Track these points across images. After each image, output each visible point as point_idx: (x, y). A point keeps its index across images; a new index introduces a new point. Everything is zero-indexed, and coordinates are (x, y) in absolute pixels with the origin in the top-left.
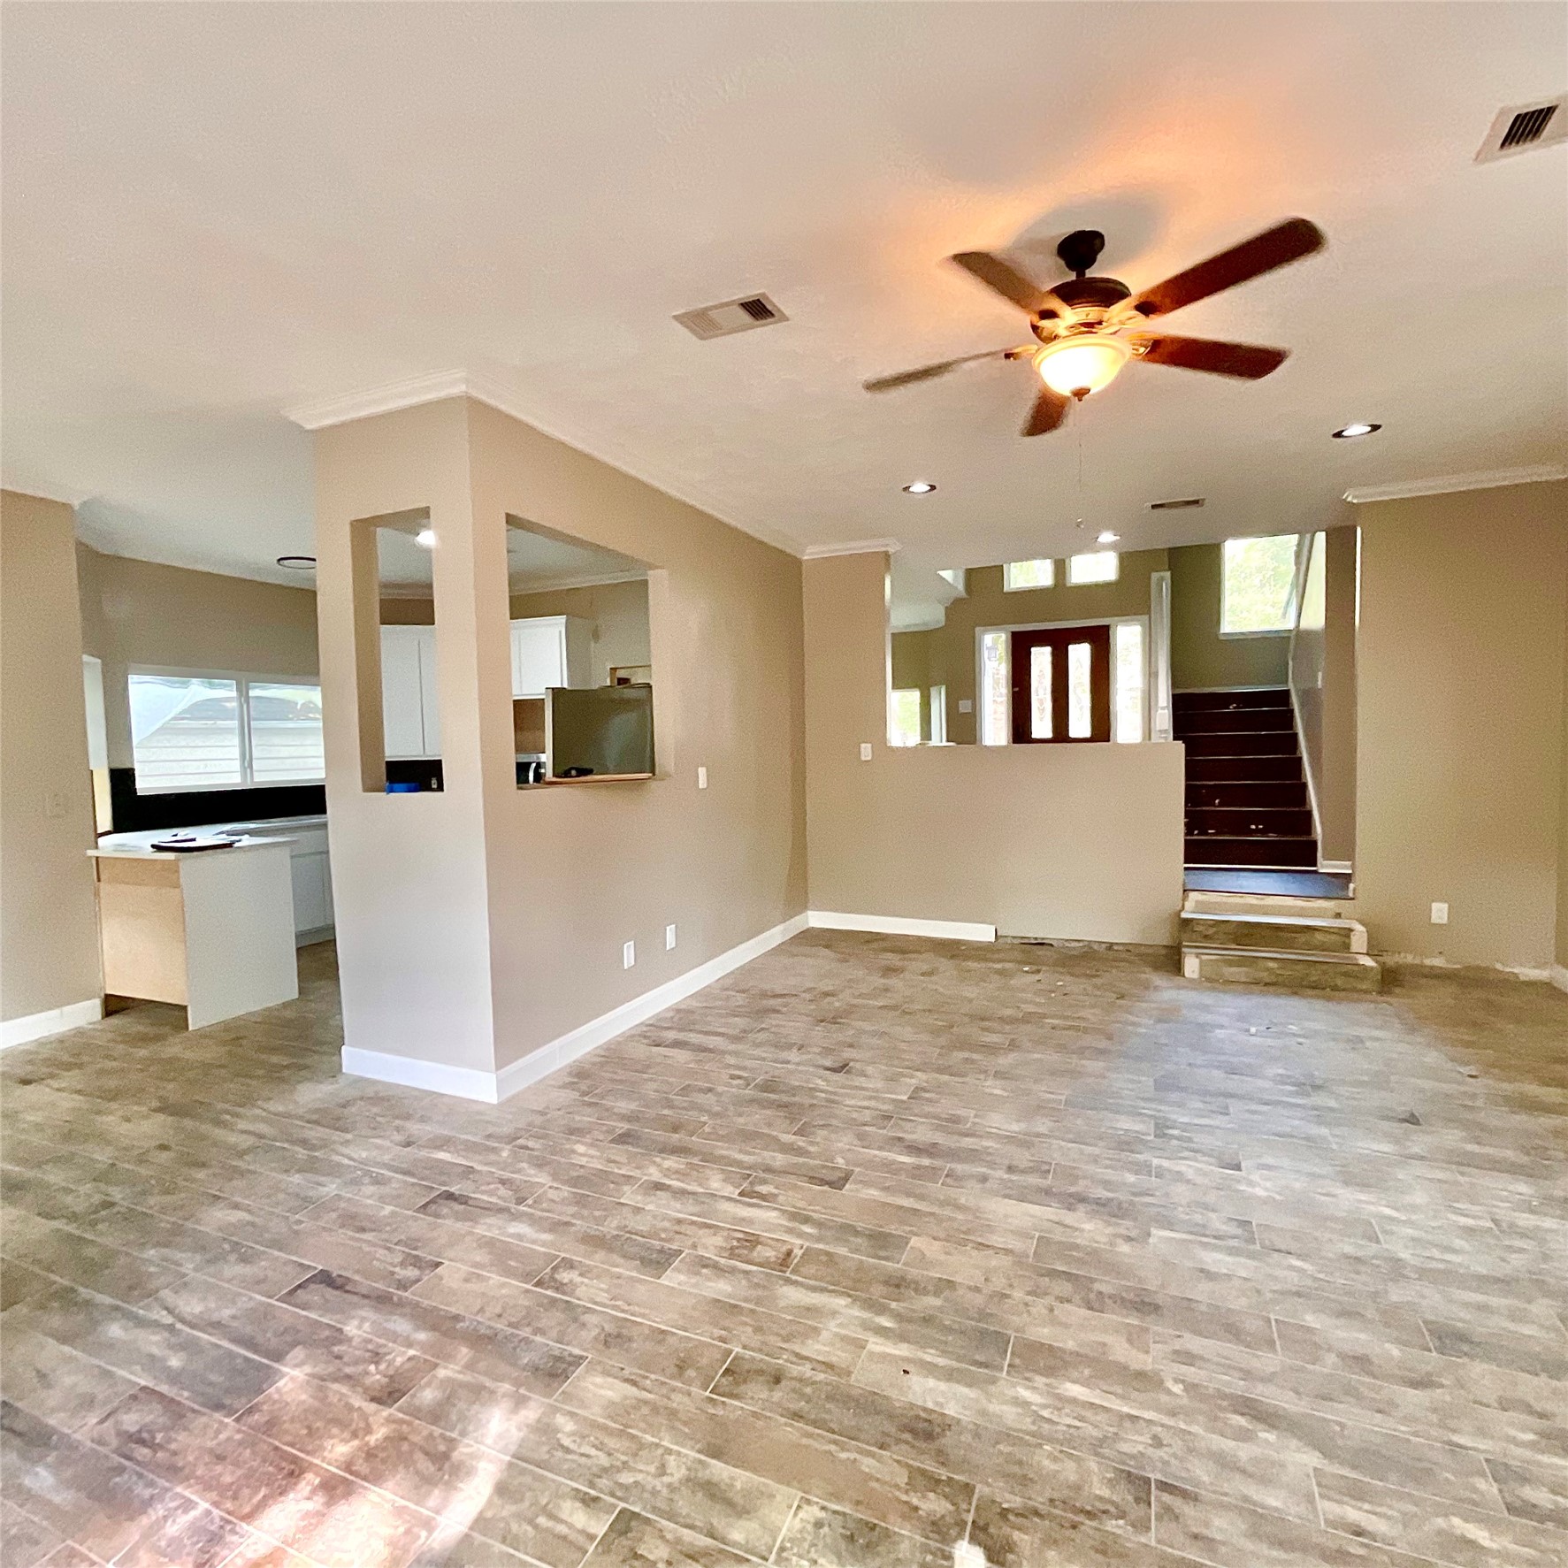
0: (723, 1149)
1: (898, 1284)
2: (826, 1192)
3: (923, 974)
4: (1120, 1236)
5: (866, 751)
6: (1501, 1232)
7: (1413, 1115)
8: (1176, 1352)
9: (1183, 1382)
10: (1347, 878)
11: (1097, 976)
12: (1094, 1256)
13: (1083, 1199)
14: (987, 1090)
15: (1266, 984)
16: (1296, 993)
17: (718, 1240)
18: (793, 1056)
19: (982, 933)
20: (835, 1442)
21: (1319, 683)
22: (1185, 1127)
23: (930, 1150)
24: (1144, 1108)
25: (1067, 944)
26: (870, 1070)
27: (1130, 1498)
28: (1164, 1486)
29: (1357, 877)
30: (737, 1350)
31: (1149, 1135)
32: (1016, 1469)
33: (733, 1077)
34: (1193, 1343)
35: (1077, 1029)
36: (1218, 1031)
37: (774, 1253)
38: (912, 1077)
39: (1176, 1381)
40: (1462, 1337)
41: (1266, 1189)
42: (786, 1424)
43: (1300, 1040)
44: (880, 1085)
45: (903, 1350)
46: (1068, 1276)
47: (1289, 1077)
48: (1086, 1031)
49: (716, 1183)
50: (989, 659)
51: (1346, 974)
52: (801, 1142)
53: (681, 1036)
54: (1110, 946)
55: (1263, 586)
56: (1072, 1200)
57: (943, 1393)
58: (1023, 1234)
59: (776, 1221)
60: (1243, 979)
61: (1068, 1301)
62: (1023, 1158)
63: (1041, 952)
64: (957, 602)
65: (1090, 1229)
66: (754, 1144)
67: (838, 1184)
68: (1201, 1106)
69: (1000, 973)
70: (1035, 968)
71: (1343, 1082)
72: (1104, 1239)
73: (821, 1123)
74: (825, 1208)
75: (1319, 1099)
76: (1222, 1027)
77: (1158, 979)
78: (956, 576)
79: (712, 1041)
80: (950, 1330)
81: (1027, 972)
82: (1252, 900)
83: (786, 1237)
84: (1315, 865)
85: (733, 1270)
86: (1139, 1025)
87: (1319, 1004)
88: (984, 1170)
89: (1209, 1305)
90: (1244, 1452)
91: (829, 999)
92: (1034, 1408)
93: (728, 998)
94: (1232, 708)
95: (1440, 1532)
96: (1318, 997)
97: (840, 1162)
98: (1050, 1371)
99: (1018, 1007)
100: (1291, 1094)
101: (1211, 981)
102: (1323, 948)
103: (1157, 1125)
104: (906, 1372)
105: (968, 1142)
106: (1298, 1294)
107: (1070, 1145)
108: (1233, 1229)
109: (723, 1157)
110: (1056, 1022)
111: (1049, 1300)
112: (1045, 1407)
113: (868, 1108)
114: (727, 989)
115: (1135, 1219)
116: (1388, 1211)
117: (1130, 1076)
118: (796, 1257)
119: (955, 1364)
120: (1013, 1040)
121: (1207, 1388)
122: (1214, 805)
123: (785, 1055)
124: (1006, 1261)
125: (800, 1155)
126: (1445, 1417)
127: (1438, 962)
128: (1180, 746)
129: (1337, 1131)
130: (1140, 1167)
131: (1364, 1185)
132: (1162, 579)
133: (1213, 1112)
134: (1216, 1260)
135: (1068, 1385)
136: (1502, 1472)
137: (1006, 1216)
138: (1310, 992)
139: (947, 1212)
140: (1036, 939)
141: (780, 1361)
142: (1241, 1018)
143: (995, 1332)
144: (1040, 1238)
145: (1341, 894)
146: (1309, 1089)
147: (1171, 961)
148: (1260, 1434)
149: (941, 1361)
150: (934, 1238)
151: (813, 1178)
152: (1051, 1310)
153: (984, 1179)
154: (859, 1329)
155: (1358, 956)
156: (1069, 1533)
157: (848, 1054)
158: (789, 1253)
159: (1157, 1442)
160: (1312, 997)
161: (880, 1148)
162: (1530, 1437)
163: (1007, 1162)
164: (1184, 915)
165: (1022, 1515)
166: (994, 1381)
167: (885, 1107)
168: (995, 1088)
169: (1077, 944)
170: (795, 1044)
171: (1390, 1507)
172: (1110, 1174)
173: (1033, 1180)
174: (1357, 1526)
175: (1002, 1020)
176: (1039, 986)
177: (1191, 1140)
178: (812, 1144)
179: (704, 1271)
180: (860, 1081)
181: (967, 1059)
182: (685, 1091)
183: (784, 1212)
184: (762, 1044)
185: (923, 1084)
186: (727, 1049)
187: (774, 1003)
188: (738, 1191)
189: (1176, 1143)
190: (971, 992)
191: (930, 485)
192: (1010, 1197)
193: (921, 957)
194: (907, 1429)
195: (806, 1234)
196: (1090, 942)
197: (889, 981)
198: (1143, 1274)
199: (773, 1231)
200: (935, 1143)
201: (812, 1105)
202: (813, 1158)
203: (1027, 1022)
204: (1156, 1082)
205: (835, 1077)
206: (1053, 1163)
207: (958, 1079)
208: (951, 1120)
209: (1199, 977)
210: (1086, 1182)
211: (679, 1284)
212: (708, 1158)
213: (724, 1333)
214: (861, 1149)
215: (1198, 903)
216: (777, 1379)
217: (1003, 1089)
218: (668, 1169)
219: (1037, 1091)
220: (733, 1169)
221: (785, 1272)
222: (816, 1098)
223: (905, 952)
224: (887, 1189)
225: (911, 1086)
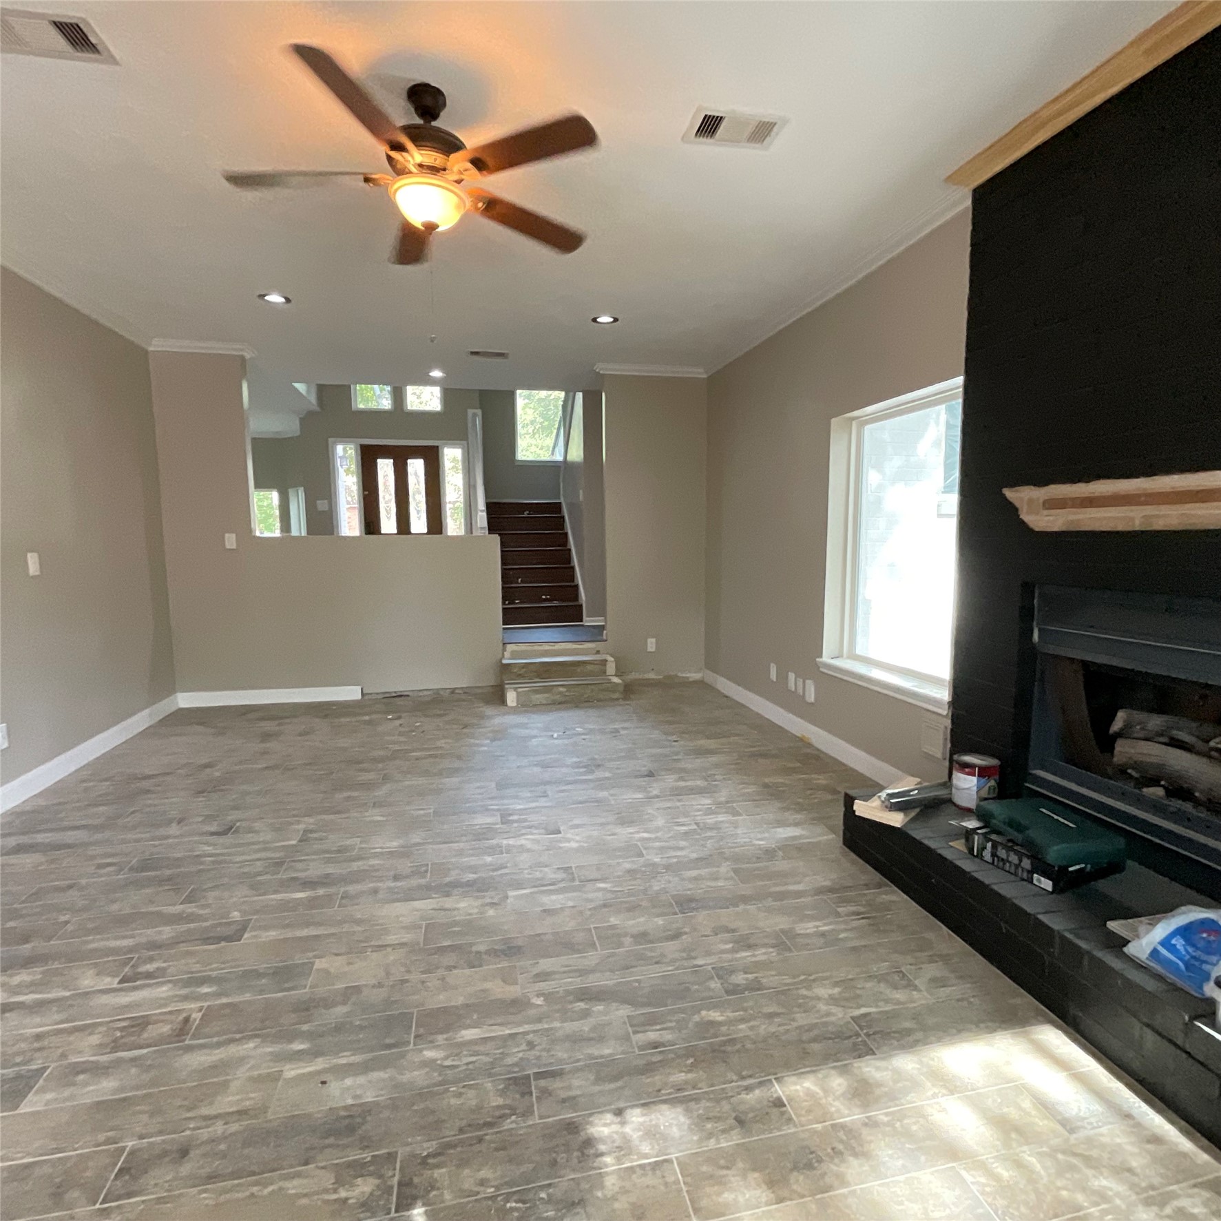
0: (97, 943)
1: (305, 1008)
2: (223, 947)
3: (300, 735)
4: (487, 905)
5: (231, 541)
6: (701, 829)
7: (650, 771)
8: (537, 975)
9: (543, 995)
10: (603, 627)
11: (445, 714)
12: (470, 926)
13: (455, 885)
14: (368, 819)
15: (559, 704)
16: (577, 707)
17: (95, 1039)
18: (174, 830)
19: (351, 693)
20: (256, 1184)
21: (581, 498)
22: (521, 812)
23: (325, 881)
24: (492, 805)
25: (421, 694)
26: (257, 825)
27: (518, 1096)
28: (539, 1075)
29: (608, 627)
30: (130, 1144)
31: (497, 824)
32: (431, 1119)
33: (100, 866)
34: (546, 964)
35: (435, 756)
36: (534, 740)
37: (169, 1027)
38: (298, 823)
39: (538, 996)
40: (691, 900)
41: (577, 842)
42: (200, 1192)
43: (583, 737)
44: (269, 837)
45: (320, 1064)
46: (452, 948)
47: (580, 762)
48: (442, 756)
49: (88, 981)
50: (341, 466)
51: (607, 690)
52: (190, 908)
53: (25, 839)
54: (453, 691)
55: (534, 434)
56: (447, 889)
57: (361, 1086)
58: (414, 927)
59: (170, 993)
60: (545, 702)
61: (455, 967)
62: (404, 866)
63: (399, 701)
64: (311, 414)
65: (464, 906)
66: (134, 926)
67: (236, 937)
68: (529, 795)
69: (369, 723)
70: (396, 715)
71: (611, 760)
72: (476, 911)
73: (210, 885)
74: (223, 963)
75: (600, 774)
76: (535, 737)
77: (489, 710)
78: (308, 391)
79: (70, 837)
80: (361, 1028)
81: (390, 719)
82: (546, 647)
83: (181, 1006)
84: (582, 621)
85: (119, 1062)
86: (482, 745)
87: (591, 712)
88: (371, 885)
89: (553, 934)
90: (585, 1026)
91: (208, 770)
92: (439, 1062)
93: (86, 790)
94: (526, 514)
95: (697, 1024)
96: (589, 707)
97: (236, 915)
98: (447, 1028)
99: (387, 748)
100: (582, 774)
101: (525, 706)
102: (591, 674)
103: (502, 816)
104: (324, 1083)
105: (356, 866)
106: (605, 906)
107: (441, 846)
108: (561, 875)
109: (95, 950)
110: (418, 754)
111: (441, 972)
112: (446, 1058)
113: (259, 860)
114: (84, 781)
115: (496, 889)
116: (646, 835)
117: (478, 784)
118: (195, 1020)
119: (370, 1056)
120: (385, 775)
121: (558, 992)
122: (518, 583)
123: (162, 831)
124: (401, 952)
125: (192, 921)
126: (689, 953)
127: (652, 676)
128: (496, 539)
129: (612, 792)
130: (494, 850)
131: (631, 823)
132: (475, 415)
133: (537, 797)
134: (553, 900)
135: (464, 1032)
136: (722, 973)
137: (397, 917)
138: (586, 704)
139: (346, 927)
140: (395, 692)
141: (188, 1133)
142: (547, 729)
143: (401, 1013)
144: (427, 926)
145: (599, 638)
146: (593, 768)
147: (497, 696)
148: (594, 1009)
149: (357, 1058)
150: (336, 955)
151: (208, 938)
152: (443, 979)
153: (375, 891)
154: (271, 1064)
155: (610, 677)
156: (477, 1148)
157: (233, 816)
158: (187, 1020)
159: (531, 1045)
160: (586, 707)
161: (276, 892)
162: (730, 946)
163: (392, 873)
164: (504, 662)
165: (439, 1154)
166: (402, 1056)
167: (278, 855)
168: (376, 815)
169: (429, 693)
170: (175, 818)
171: (671, 1021)
172: (474, 861)
173: (415, 882)
174: (655, 1043)
175: (375, 760)
176: (401, 729)
177: (525, 820)
178: (203, 907)
179: (81, 1077)
180: (250, 837)
181: (349, 797)
182: (36, 895)
183: (175, 983)
184: (134, 827)
185: (311, 827)
186: (91, 840)
187: (145, 784)
188: (117, 980)
189: (515, 825)
190: (343, 742)
191: (286, 298)
192: (398, 900)
193: (296, 720)
194: (328, 1134)
195: (206, 994)
196: (438, 689)
197: (268, 745)
198: (506, 928)
199: (165, 1005)
200: (327, 874)
201: (200, 871)
202: (206, 920)
203: (395, 759)
204: (497, 785)
205: (221, 840)
206: (430, 863)
207: (344, 816)
208: (339, 851)
209: (518, 704)
210: (457, 871)
211: (46, 1105)
212: (74, 957)
213: (110, 1134)
214: (256, 898)
215: (513, 652)
216: (184, 1152)
217: (381, 816)
218: (19, 986)
219: (410, 810)
220: (110, 958)
221: (184, 1040)
222: (202, 863)
223: (282, 718)
224: (287, 926)
225: (298, 831)
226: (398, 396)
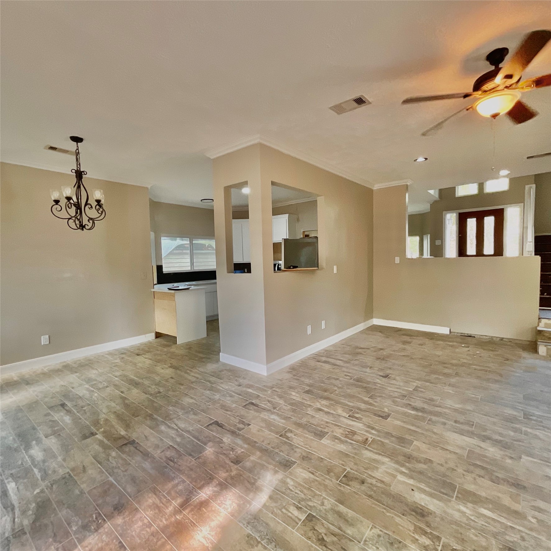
0: (342, 400)
1: (409, 457)
2: (380, 420)
3: (419, 345)
4: (507, 456)
5: (397, 260)
8: (533, 506)
9: (536, 518)
11: (495, 351)
12: (494, 462)
13: (489, 438)
14: (446, 391)
17: (341, 431)
18: (368, 370)
19: (445, 331)
20: (385, 509)
22: (539, 416)
23: (422, 410)
24: (519, 406)
25: (481, 337)
26: (397, 378)
30: (348, 469)
31: (521, 417)
32: (459, 536)
33: (346, 375)
34: (542, 504)
35: (486, 371)
37: (361, 438)
38: (414, 382)
39: (533, 517)
42: (366, 499)
44: (402, 384)
45: (412, 482)
46: (482, 467)
48: (490, 372)
49: (340, 411)
50: (449, 224)
52: (371, 401)
53: (327, 359)
54: (502, 339)
56: (484, 438)
57: (428, 501)
58: (462, 448)
59: (363, 427)
61: (482, 477)
62: (461, 418)
63: (470, 339)
64: (436, 202)
65: (492, 451)
66: (354, 399)
67: (385, 418)
68: (546, 408)
69: (452, 346)
70: (467, 345)
72: (499, 456)
73: (379, 395)
74: (380, 425)
77: (525, 354)
78: (435, 192)
79: (338, 362)
80: (430, 478)
81: (463, 347)
83: (365, 433)
85: (347, 442)
88: (445, 420)
91: (382, 351)
92: (467, 515)
93: (344, 347)
97: (386, 410)
98: (474, 502)
99: (459, 360)
103: (525, 414)
104: (413, 490)
105: (437, 409)
107: (483, 416)
109: (343, 403)
110: (476, 367)
111: (474, 475)
112: (473, 516)
113: (397, 392)
114: (343, 345)
115: (514, 450)
117: (511, 392)
118: (369, 441)
119: (433, 491)
120: (457, 372)
121: (547, 522)
123: (364, 370)
124: (455, 456)
125: (371, 405)
128: (539, 258)
130: (516, 430)
132: (530, 188)
135: (483, 509)
137: (454, 439)
139: (429, 434)
140: (468, 334)
141: (364, 476)
143: (450, 482)
144: (469, 450)
147: (533, 347)
149: (428, 489)
150: (424, 443)
151: (376, 414)
152: (475, 479)
153: (445, 424)
154: (394, 471)
157: (388, 372)
158: (367, 439)
159: (523, 539)
161: (402, 407)
163: (454, 419)
164: (539, 328)
166: (450, 501)
167: (404, 392)
168: (449, 390)
169: (486, 337)
170: (369, 366)
172: (502, 430)
173: (466, 428)
175: (452, 365)
176: (469, 353)
177: (541, 422)
178: (376, 402)
179: (336, 440)
180: (394, 382)
181: (437, 378)
182: (329, 378)
183: (365, 424)
184: (356, 365)
185: (419, 386)
186: (343, 365)
187: (360, 350)
188: (348, 415)
189: (533, 422)
190: (439, 353)
191: (425, 158)
192: (455, 432)
193: (418, 338)
194: (413, 511)
195: (373, 433)
196: (492, 337)
197: (405, 346)
198: (518, 473)
199: (361, 431)
200: (424, 408)
201: (375, 388)
202: (375, 407)
203: (463, 366)
204: (524, 396)
205: (384, 379)
206: (475, 422)
207: (433, 385)
208: (429, 400)
209: (547, 355)
210: (490, 432)
211: (327, 444)
212: (338, 403)
213: (343, 463)
214: (394, 406)
215: (546, 324)
216: (363, 482)
217: (452, 391)
218: (323, 404)
219: (467, 393)
220: (346, 407)
221: (366, 446)
222: (377, 386)
223: (412, 336)
224: (404, 422)
225: (414, 385)
226: (481, 187)
